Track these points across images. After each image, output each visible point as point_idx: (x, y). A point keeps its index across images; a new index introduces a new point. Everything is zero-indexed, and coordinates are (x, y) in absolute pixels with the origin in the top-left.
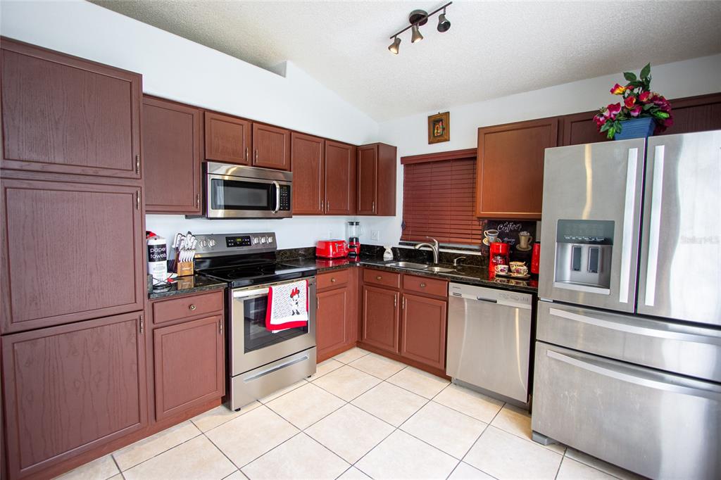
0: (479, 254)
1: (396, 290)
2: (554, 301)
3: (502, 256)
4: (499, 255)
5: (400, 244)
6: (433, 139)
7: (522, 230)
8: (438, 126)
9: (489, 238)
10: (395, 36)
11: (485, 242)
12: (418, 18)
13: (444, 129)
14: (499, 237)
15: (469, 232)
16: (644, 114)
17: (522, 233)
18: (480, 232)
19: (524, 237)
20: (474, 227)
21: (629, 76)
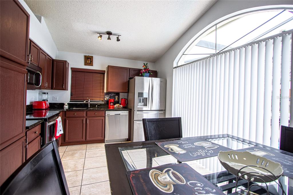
0: (104, 103)
1: (84, 117)
2: (138, 111)
3: (113, 103)
4: (112, 102)
5: (70, 101)
6: (86, 64)
7: (116, 95)
8: (89, 60)
9: (107, 98)
10: (100, 34)
11: (106, 99)
12: (109, 33)
13: (91, 62)
14: (110, 97)
15: (99, 96)
16: (149, 72)
17: (116, 96)
18: (104, 96)
19: (117, 97)
20: (101, 95)
21: (144, 64)
